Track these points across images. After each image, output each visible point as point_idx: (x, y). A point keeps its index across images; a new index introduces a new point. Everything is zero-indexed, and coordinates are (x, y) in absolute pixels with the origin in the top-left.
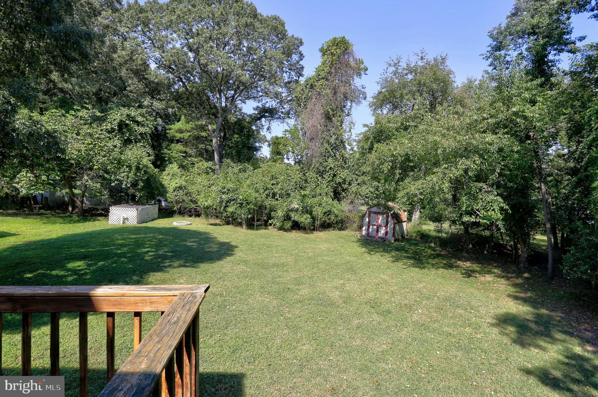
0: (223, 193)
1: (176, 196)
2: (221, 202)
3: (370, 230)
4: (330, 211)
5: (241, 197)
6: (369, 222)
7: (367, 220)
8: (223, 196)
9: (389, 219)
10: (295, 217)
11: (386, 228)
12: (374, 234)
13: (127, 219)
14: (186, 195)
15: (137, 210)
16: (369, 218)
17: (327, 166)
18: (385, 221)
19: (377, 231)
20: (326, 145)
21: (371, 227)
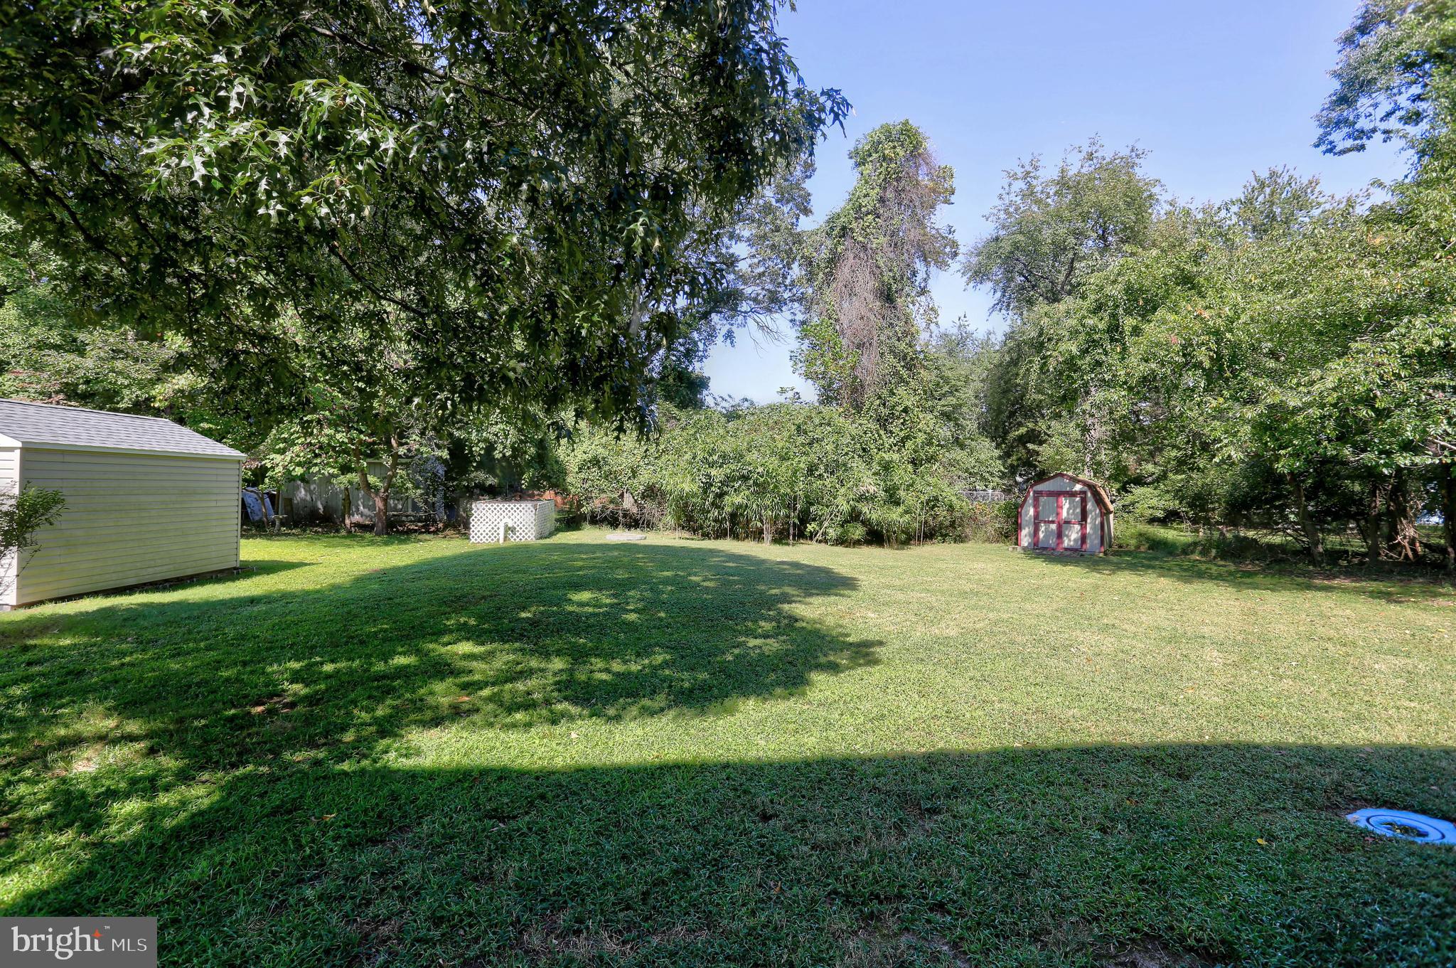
0: (712, 465)
1: (585, 480)
2: (707, 486)
3: (1041, 535)
4: (936, 499)
5: (760, 470)
6: (1036, 516)
7: (1032, 512)
8: (713, 472)
9: (1089, 506)
10: (874, 513)
11: (1083, 527)
12: (1052, 542)
13: (513, 530)
14: (606, 477)
15: (535, 507)
16: (1036, 506)
17: (897, 404)
18: (1078, 510)
19: (1060, 535)
20: (890, 358)
21: (1043, 527)
